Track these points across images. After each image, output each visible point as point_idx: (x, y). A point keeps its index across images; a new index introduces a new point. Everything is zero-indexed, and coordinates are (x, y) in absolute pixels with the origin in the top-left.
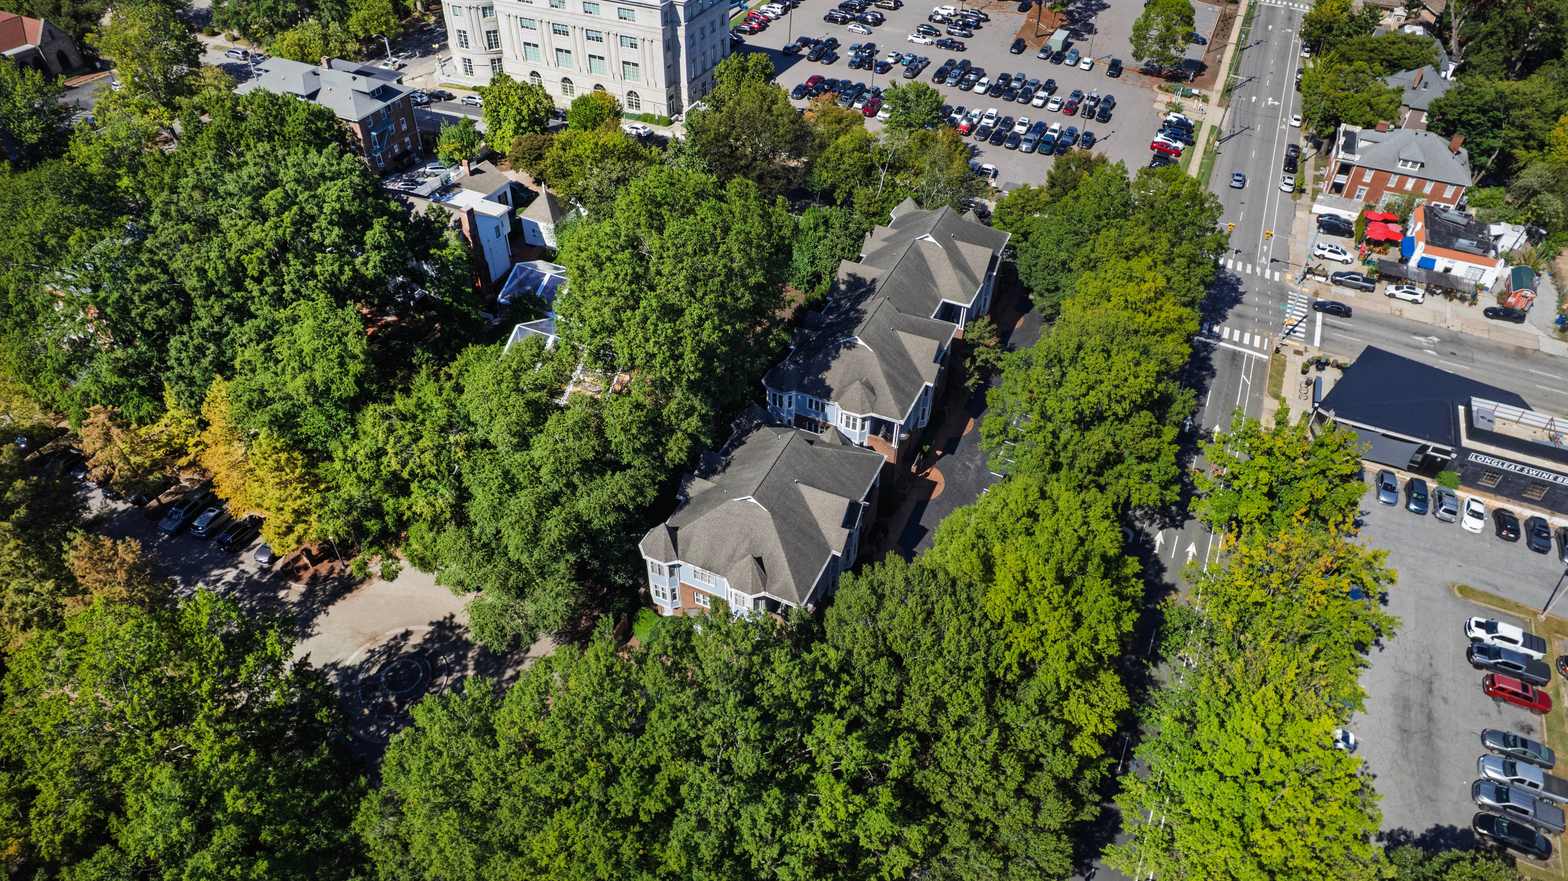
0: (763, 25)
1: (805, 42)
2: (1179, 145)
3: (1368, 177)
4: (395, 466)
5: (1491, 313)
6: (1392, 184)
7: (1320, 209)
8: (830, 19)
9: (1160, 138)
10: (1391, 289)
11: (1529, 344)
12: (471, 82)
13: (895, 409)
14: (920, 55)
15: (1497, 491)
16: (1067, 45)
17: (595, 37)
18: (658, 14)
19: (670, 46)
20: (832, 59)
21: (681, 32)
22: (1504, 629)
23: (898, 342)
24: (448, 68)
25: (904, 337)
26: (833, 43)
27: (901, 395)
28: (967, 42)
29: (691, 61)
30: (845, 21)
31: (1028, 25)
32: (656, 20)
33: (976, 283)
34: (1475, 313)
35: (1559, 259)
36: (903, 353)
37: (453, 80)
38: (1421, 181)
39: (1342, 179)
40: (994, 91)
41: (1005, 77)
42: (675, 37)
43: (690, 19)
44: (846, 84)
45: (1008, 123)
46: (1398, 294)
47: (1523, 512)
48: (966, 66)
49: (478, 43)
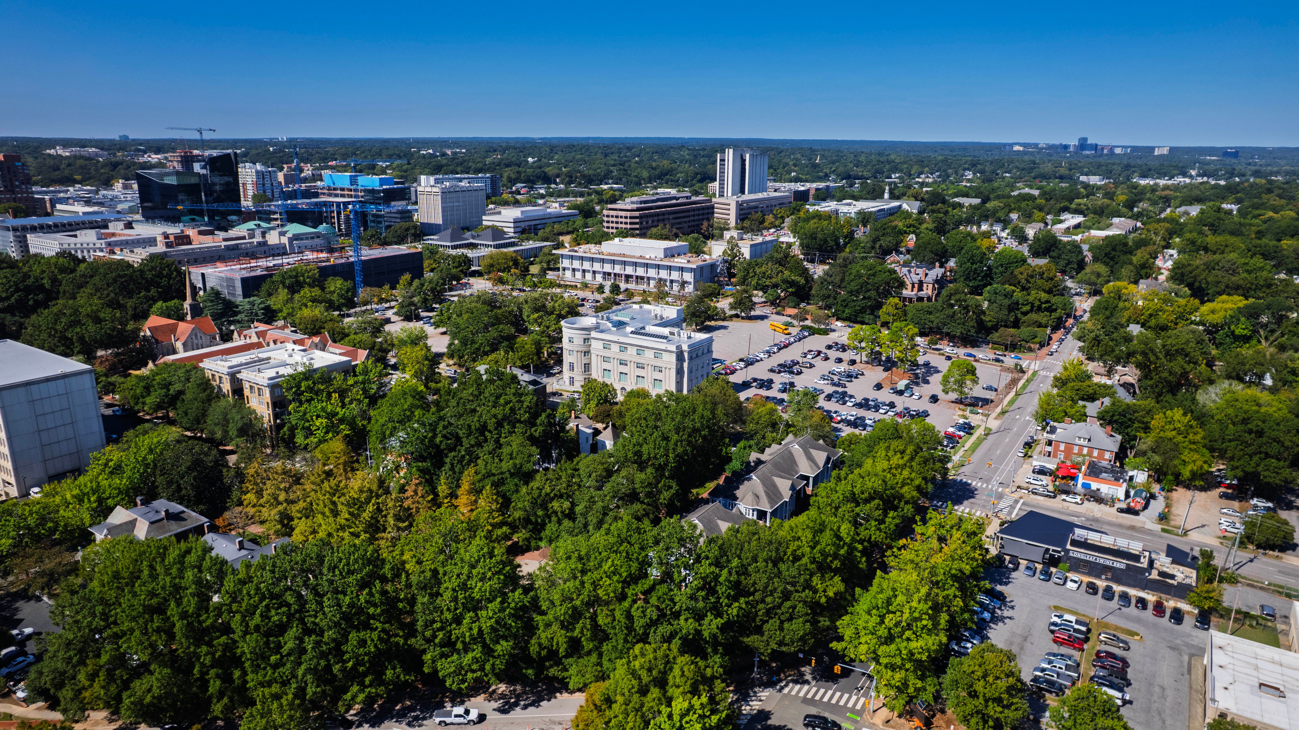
0: (733, 372)
1: (755, 380)
2: (962, 433)
3: (1062, 447)
4: (548, 490)
5: (1121, 511)
6: (1076, 451)
7: (1035, 463)
8: (772, 371)
9: (951, 430)
10: (1064, 497)
11: (1138, 525)
12: (572, 389)
13: (768, 506)
14: (818, 387)
15: (1089, 574)
16: (907, 387)
17: (640, 366)
18: (674, 356)
19: (680, 372)
20: (769, 388)
21: (686, 365)
22: (1067, 617)
23: (773, 481)
24: (561, 382)
25: (775, 479)
26: (771, 381)
27: (772, 501)
28: (848, 384)
29: (690, 380)
30: (780, 372)
31: (887, 378)
32: (673, 358)
33: (819, 468)
34: (1113, 510)
35: (1174, 493)
36: (775, 486)
37: (563, 388)
38: (1091, 449)
39: (1049, 449)
40: (859, 405)
41: (867, 400)
42: (682, 367)
43: (691, 358)
44: (775, 398)
45: (863, 419)
46: (1068, 499)
47: (1101, 584)
48: (844, 394)
49: (579, 369)
